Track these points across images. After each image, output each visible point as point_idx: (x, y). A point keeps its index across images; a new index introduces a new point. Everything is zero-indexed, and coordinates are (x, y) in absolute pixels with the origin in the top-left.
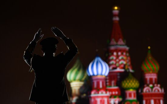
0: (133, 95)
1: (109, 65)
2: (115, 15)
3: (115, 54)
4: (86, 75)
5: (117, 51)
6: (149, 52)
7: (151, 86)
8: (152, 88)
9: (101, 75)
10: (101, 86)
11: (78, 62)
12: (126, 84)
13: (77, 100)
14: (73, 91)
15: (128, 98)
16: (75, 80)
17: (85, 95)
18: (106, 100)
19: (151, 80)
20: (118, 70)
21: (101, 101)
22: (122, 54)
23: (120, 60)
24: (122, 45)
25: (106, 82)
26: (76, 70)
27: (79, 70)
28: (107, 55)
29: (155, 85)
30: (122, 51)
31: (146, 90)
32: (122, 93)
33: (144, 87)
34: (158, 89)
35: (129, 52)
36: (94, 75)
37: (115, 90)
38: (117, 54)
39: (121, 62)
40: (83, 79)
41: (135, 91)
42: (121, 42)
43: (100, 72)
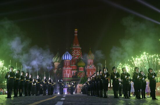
1: (72, 56)
2: (76, 33)
3: (75, 50)
4: (61, 60)
5: (76, 49)
6: (90, 50)
7: (90, 65)
9: (68, 59)
10: (68, 65)
11: (58, 53)
12: (79, 64)
13: (57, 71)
14: (55, 67)
15: (80, 71)
16: (56, 62)
18: (70, 71)
19: (91, 62)
20: (76, 58)
21: (68, 71)
22: (78, 51)
23: (77, 53)
24: (78, 47)
25: (70, 64)
26: (57, 57)
27: (58, 57)
28: (71, 51)
29: (92, 65)
30: (78, 49)
32: (77, 68)
33: (87, 66)
34: (93, 67)
35: (81, 50)
36: (65, 60)
37: (74, 67)
38: (76, 50)
39: (77, 55)
40: (60, 61)
41: (83, 68)
42: (78, 45)
43: (68, 58)
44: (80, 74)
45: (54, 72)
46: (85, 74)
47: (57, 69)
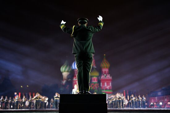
0: (95, 80)
4: (71, 69)
6: (105, 57)
7: (105, 75)
8: (106, 76)
11: (66, 61)
12: (92, 74)
13: (66, 82)
14: (64, 77)
15: (93, 82)
16: (65, 71)
17: (70, 80)
19: (105, 72)
26: (65, 66)
27: (67, 66)
29: (107, 75)
31: (102, 77)
34: (109, 77)
36: (75, 69)
40: (70, 71)
41: (97, 78)
44: (93, 85)
45: (63, 84)
46: (100, 85)
47: (65, 80)
